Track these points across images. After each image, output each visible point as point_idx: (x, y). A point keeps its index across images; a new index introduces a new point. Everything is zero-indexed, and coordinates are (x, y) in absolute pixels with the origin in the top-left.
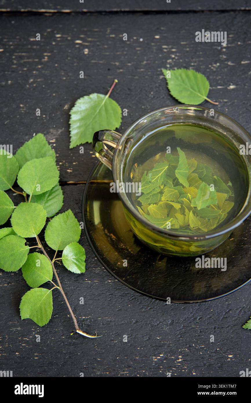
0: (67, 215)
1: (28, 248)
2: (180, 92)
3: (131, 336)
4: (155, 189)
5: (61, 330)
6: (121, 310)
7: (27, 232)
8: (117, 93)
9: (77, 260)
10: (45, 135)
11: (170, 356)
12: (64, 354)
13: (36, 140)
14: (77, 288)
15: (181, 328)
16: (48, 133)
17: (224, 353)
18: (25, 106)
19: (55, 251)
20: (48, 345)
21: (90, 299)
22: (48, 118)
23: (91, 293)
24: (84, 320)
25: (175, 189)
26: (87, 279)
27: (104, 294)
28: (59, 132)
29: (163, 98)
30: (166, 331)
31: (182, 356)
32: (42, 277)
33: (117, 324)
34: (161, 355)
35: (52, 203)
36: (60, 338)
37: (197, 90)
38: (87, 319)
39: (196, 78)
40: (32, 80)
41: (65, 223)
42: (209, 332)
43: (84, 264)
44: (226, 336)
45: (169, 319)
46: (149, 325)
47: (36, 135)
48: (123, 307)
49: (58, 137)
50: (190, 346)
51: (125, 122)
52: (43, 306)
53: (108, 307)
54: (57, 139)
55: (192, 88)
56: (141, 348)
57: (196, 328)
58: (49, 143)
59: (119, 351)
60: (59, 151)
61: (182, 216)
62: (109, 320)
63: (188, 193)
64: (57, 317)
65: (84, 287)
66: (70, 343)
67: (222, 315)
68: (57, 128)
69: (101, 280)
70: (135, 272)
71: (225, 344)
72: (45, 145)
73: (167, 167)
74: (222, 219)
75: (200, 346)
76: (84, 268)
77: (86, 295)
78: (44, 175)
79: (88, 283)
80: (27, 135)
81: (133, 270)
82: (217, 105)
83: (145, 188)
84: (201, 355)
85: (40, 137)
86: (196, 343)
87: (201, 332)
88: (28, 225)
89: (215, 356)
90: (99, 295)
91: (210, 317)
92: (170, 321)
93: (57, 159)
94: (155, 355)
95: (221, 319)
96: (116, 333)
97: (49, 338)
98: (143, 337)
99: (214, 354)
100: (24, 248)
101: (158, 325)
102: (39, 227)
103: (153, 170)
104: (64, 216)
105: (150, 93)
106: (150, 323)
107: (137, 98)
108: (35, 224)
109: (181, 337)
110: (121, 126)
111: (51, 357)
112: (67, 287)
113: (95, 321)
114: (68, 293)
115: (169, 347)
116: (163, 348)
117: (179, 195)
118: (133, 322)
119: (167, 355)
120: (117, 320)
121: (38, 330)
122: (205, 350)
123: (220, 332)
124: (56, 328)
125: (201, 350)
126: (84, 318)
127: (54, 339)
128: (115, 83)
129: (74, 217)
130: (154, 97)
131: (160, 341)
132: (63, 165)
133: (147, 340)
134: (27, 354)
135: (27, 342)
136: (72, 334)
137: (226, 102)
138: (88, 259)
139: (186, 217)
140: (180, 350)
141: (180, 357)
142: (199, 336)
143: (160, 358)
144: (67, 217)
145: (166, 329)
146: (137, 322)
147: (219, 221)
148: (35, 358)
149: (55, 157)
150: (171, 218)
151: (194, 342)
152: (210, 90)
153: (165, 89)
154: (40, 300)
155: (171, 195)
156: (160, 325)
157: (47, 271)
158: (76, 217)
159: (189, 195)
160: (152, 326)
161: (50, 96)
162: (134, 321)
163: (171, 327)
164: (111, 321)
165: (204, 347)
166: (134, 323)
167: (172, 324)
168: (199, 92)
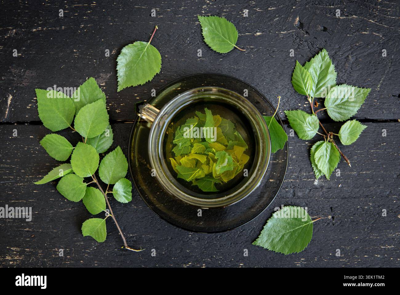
0: (116, 152)
1: (86, 184)
2: (213, 39)
3: (167, 250)
4: (186, 142)
5: (114, 244)
6: (160, 229)
7: (84, 173)
8: (158, 39)
9: (125, 193)
10: (96, 78)
11: (196, 264)
12: (117, 262)
13: (89, 83)
14: (125, 212)
15: (205, 243)
16: (99, 77)
17: (237, 262)
18: (78, 51)
19: (108, 185)
20: (104, 256)
21: (136, 221)
22: (98, 62)
23: (137, 216)
24: (131, 237)
25: (202, 144)
26: (133, 205)
27: (147, 217)
28: (108, 76)
29: (198, 43)
30: (194, 246)
31: (205, 264)
32: (98, 208)
33: (156, 240)
34: (189, 264)
35: (104, 141)
36: (113, 251)
37: (227, 37)
38: (134, 236)
39: (227, 26)
40: (83, 26)
41: (115, 159)
42: (226, 247)
43: (131, 194)
44: (239, 250)
45: (196, 237)
46: (181, 241)
47: (88, 79)
48: (161, 227)
49: (107, 80)
50: (212, 257)
51: (164, 67)
52: (99, 231)
53: (150, 227)
54: (106, 82)
55: (223, 35)
56: (174, 258)
57: (217, 243)
58: (100, 86)
59: (158, 260)
60: (109, 93)
61: (207, 167)
62: (151, 237)
63: (212, 148)
64: (110, 235)
65: (131, 211)
66: (122, 254)
67: (237, 234)
68: (106, 72)
69: (144, 206)
70: (171, 200)
71: (238, 255)
72: (96, 88)
73: (197, 123)
74: (239, 170)
75: (219, 257)
76: (130, 198)
77: (133, 217)
78: (96, 119)
79: (134, 208)
80: (80, 79)
81: (169, 199)
82: (245, 51)
83: (179, 140)
84: (219, 263)
85: (92, 80)
86: (216, 255)
87: (220, 246)
88: (85, 167)
89: (229, 264)
90: (143, 218)
91: (228, 236)
92: (197, 239)
93: (107, 101)
94: (185, 264)
95: (236, 237)
96: (156, 247)
97: (105, 250)
98: (176, 250)
99: (229, 263)
100: (83, 185)
101: (188, 241)
102: (94, 168)
103: (185, 125)
104: (114, 154)
105: (187, 39)
106: (181, 240)
107: (175, 44)
108: (91, 166)
109: (205, 250)
110: (161, 72)
111: (107, 264)
112: (118, 211)
113: (140, 237)
114: (118, 216)
115: (196, 257)
116: (191, 258)
117: (206, 149)
118: (168, 239)
119: (194, 264)
120: (156, 237)
121: (97, 244)
122: (223, 260)
123: (235, 247)
124: (110, 243)
125: (220, 260)
126: (132, 235)
127: (109, 251)
128: (156, 29)
129: (122, 153)
130: (190, 43)
131: (189, 253)
132: (112, 106)
133: (180, 252)
134: (89, 262)
135: (88, 253)
136: (122, 247)
137: (252, 49)
138: (134, 189)
139: (211, 168)
140: (204, 260)
141: (204, 265)
142: (219, 249)
143: (188, 265)
144: (117, 154)
145: (194, 244)
146: (172, 238)
147: (237, 172)
148: (95, 265)
149: (105, 99)
150: (198, 169)
151: (215, 254)
152: (239, 37)
153: (200, 35)
154: (97, 226)
155: (199, 148)
156: (189, 241)
157: (101, 202)
158: (124, 153)
159: (213, 150)
160: (183, 242)
161: (99, 41)
162: (170, 238)
163: (198, 242)
164: (152, 238)
165: (222, 258)
166: (170, 240)
167: (198, 240)
168: (229, 39)
